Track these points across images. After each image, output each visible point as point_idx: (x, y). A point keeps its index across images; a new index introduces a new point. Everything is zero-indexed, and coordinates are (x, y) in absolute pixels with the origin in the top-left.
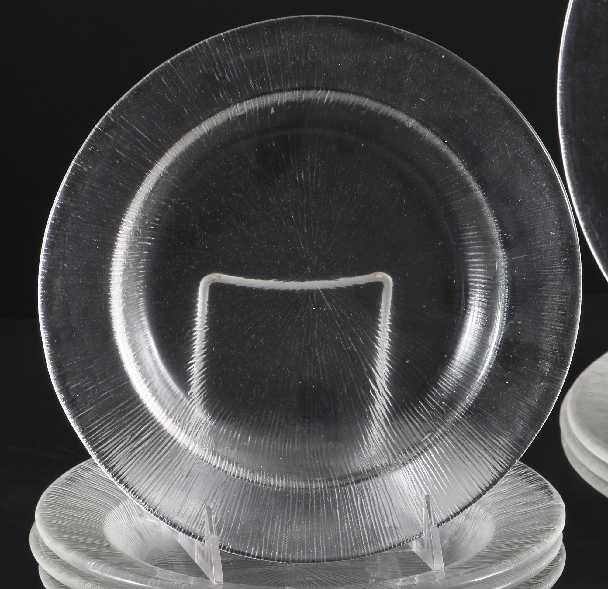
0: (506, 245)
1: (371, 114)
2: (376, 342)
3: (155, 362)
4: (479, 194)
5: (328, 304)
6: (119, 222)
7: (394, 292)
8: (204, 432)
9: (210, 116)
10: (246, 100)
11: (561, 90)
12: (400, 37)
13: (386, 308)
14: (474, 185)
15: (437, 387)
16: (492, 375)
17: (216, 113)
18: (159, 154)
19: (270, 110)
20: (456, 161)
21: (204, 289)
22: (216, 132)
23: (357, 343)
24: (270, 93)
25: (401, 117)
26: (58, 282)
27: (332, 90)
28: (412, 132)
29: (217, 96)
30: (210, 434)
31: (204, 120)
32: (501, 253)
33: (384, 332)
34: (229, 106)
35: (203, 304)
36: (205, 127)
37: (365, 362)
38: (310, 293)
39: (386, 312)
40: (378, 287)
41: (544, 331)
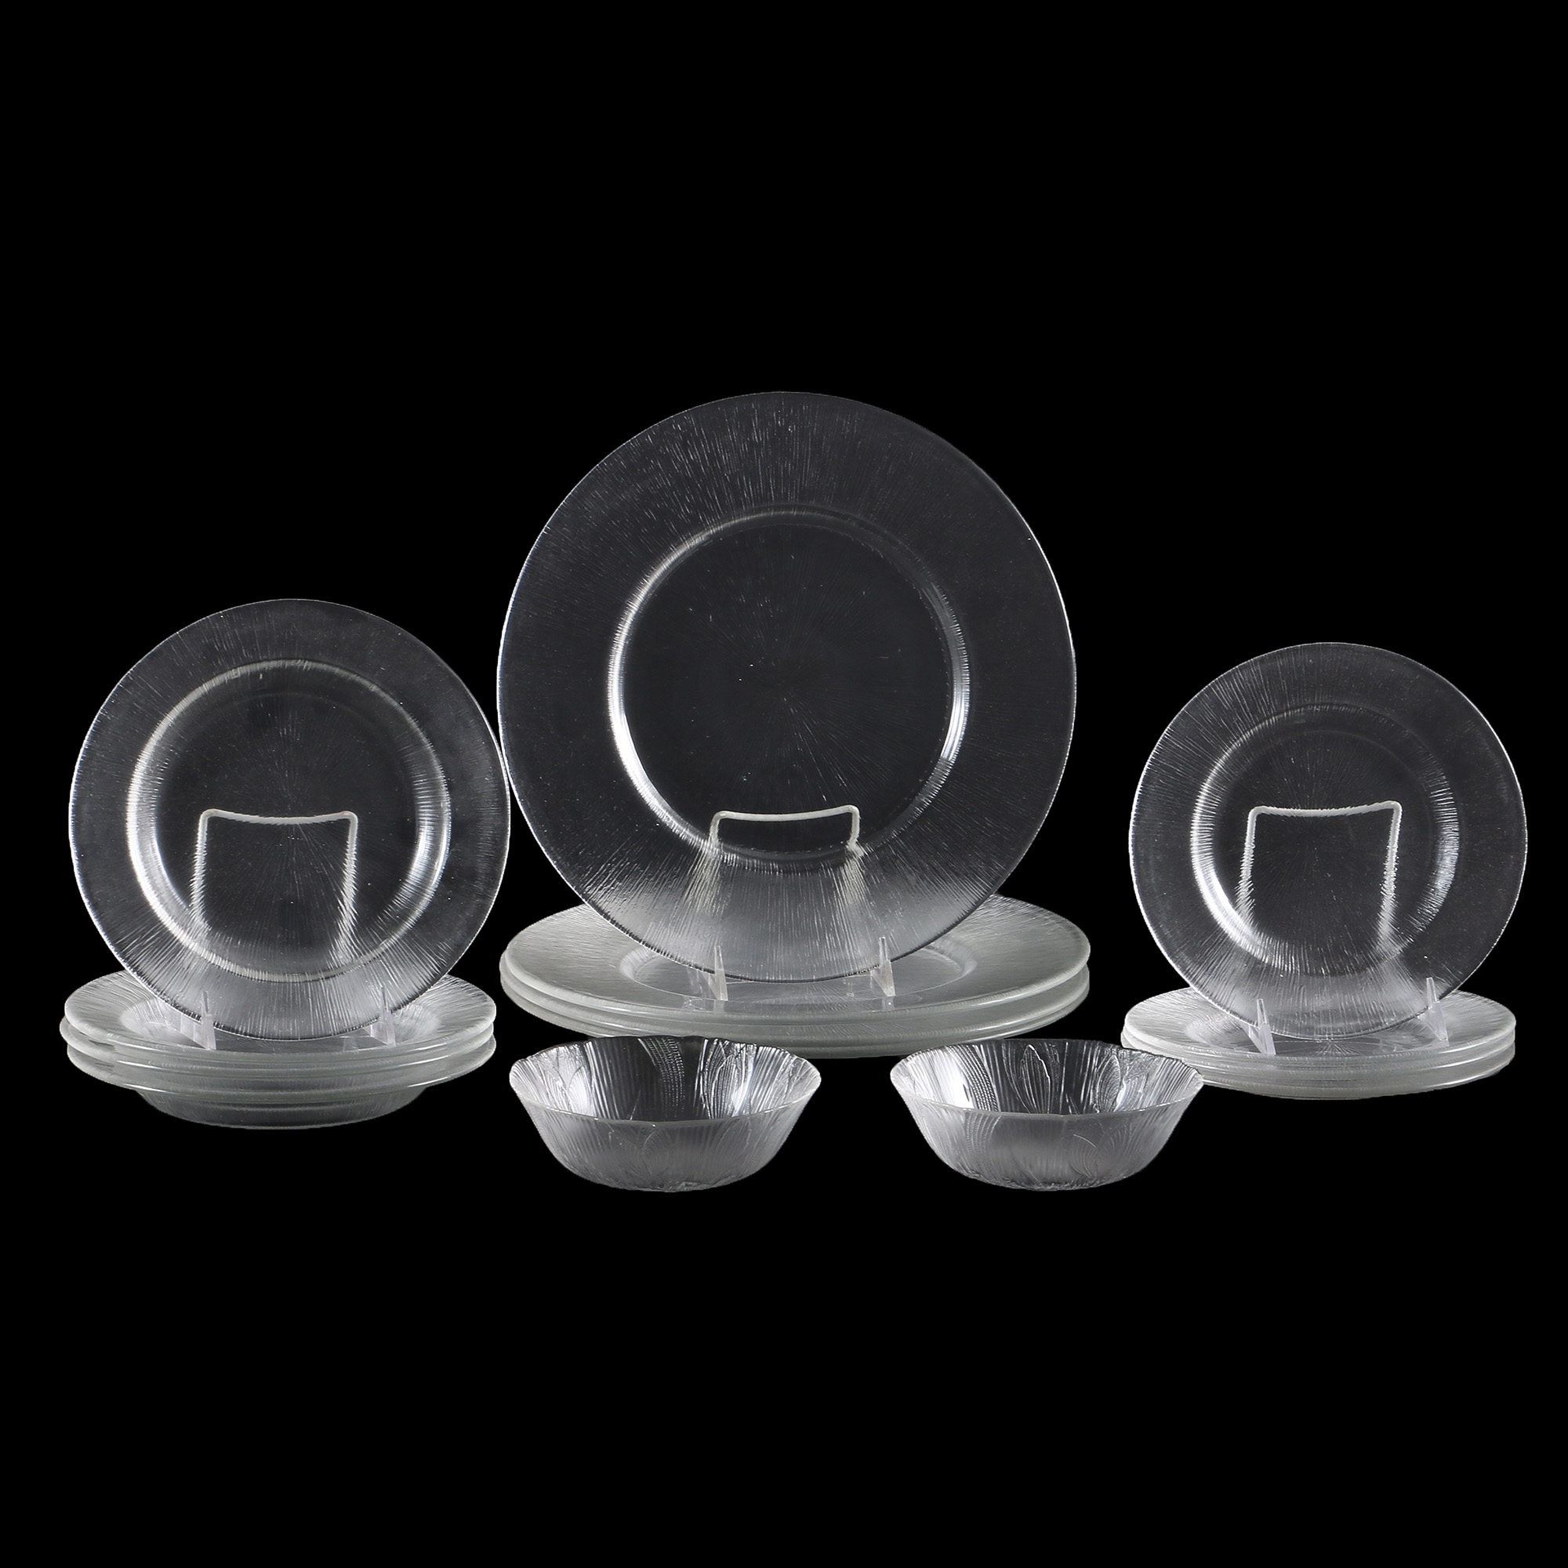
0: (450, 788)
1: (341, 681)
2: (344, 868)
3: (163, 877)
4: (429, 747)
5: (304, 836)
6: (135, 762)
7: (359, 827)
8: (202, 935)
9: (210, 679)
10: (239, 667)
11: (500, 685)
12: (365, 618)
13: (352, 839)
14: (424, 740)
15: (393, 904)
16: (438, 893)
17: (215, 677)
18: (168, 708)
19: (259, 676)
20: (410, 719)
21: (204, 821)
22: (214, 692)
23: (327, 867)
24: (260, 661)
25: (366, 683)
26: (85, 808)
27: (309, 660)
28: (373, 695)
29: (216, 662)
30: (206, 938)
31: (206, 682)
32: (445, 794)
33: (351, 860)
34: (226, 671)
35: (203, 833)
36: (206, 687)
37: (334, 884)
38: (289, 827)
39: (352, 844)
40: (346, 823)
41: (480, 858)
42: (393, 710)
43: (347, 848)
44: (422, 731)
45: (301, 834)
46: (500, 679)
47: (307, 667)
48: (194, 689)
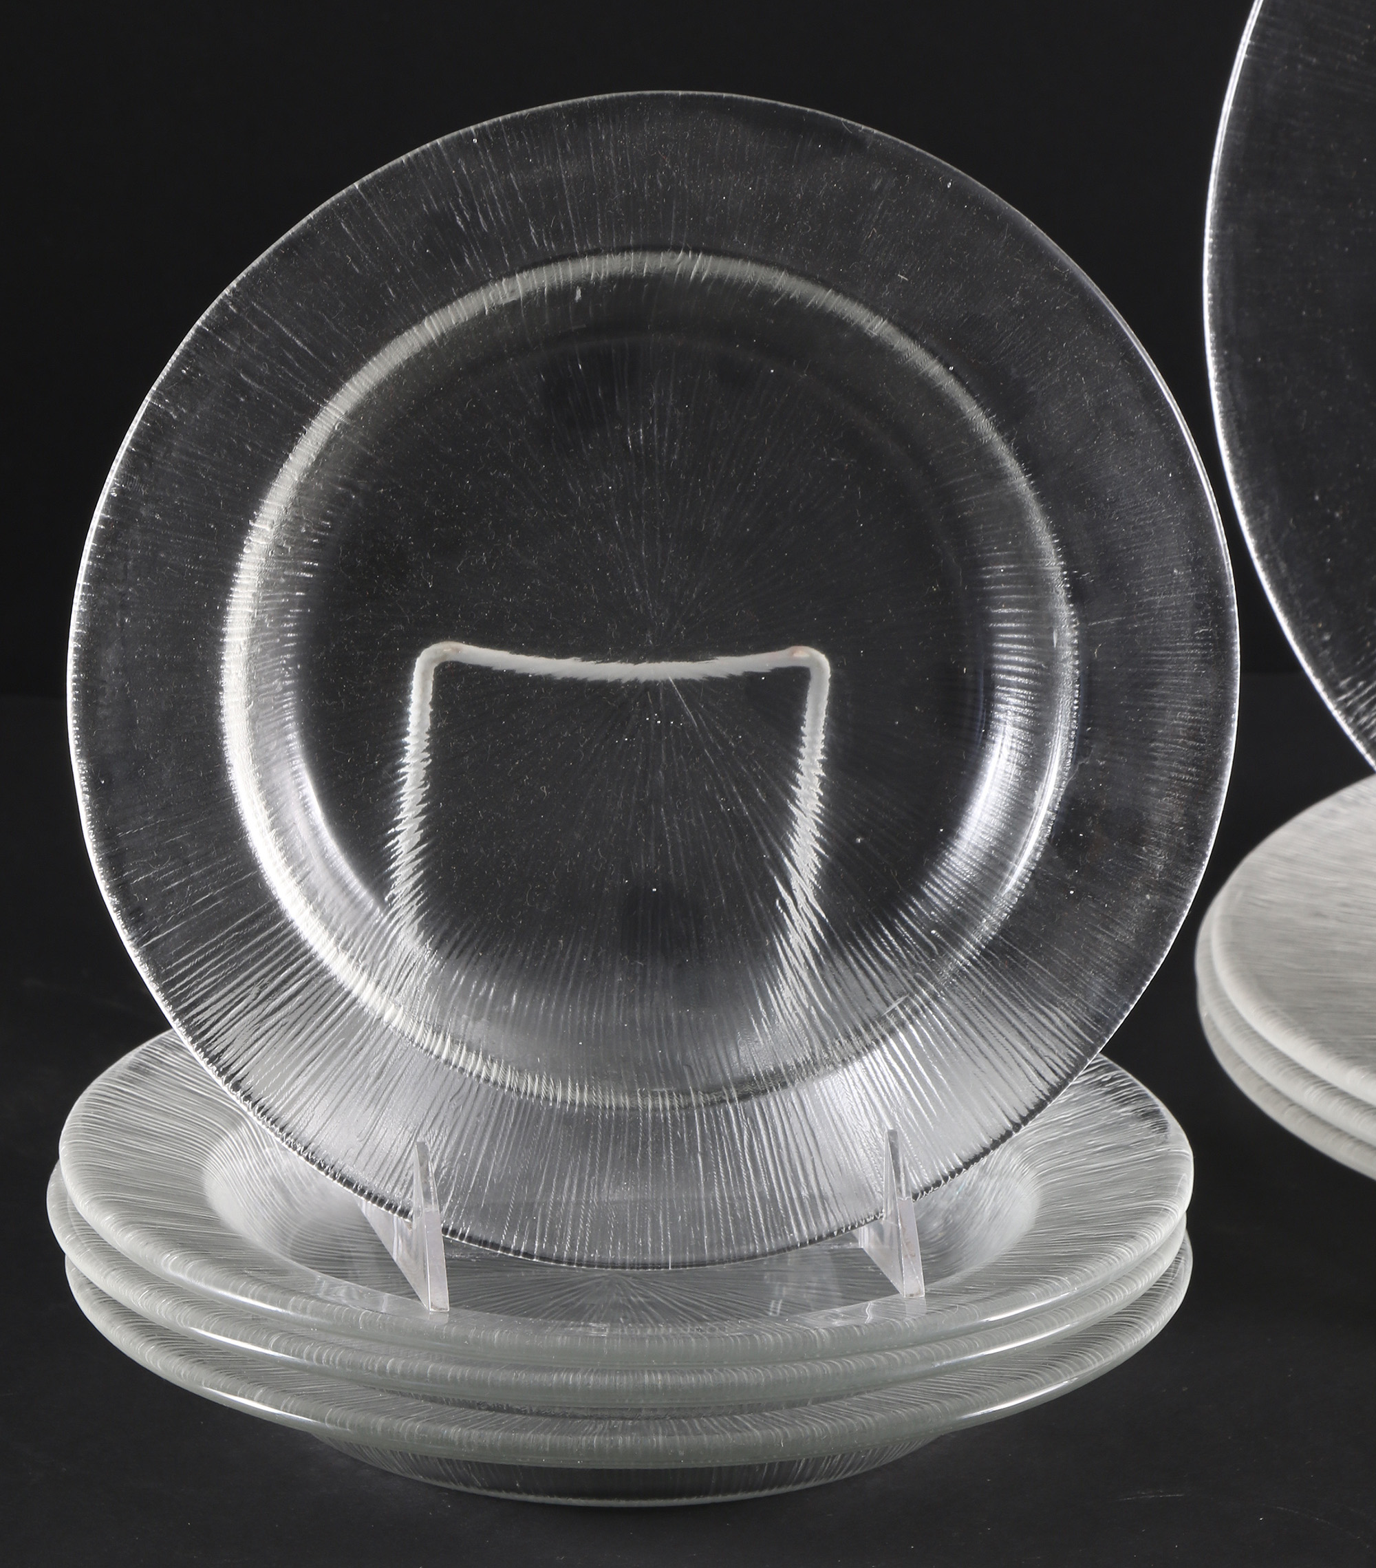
0: (1078, 595)
1: (791, 307)
2: (792, 797)
3: (314, 830)
4: (1021, 483)
5: (689, 713)
6: (243, 529)
7: (832, 690)
8: (416, 982)
9: (443, 305)
10: (520, 271)
11: (1213, 251)
12: (858, 142)
13: (815, 724)
14: (1011, 465)
15: (921, 896)
16: (1037, 876)
17: (455, 299)
18: (331, 385)
19: (574, 294)
20: (972, 411)
21: (424, 674)
22: (455, 339)
23: (749, 798)
24: (574, 256)
25: (856, 312)
26: (110, 656)
27: (707, 252)
28: (878, 348)
29: (460, 261)
30: (428, 988)
31: (431, 312)
32: (1064, 611)
33: (810, 775)
34: (484, 283)
35: (421, 707)
36: (432, 328)
37: (766, 840)
38: (650, 688)
39: (814, 733)
40: (798, 678)
41: (1155, 782)
42: (926, 386)
43: (800, 756)
44: (1008, 440)
45: (682, 711)
46: (1213, 236)
47: (699, 273)
48: (399, 332)
